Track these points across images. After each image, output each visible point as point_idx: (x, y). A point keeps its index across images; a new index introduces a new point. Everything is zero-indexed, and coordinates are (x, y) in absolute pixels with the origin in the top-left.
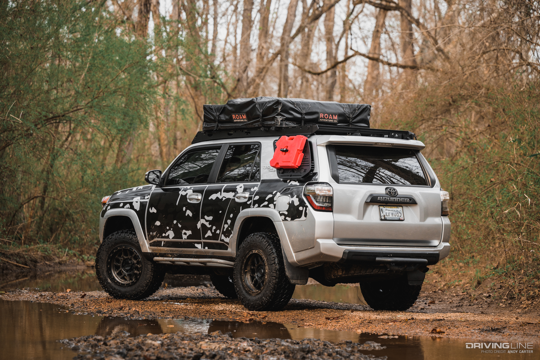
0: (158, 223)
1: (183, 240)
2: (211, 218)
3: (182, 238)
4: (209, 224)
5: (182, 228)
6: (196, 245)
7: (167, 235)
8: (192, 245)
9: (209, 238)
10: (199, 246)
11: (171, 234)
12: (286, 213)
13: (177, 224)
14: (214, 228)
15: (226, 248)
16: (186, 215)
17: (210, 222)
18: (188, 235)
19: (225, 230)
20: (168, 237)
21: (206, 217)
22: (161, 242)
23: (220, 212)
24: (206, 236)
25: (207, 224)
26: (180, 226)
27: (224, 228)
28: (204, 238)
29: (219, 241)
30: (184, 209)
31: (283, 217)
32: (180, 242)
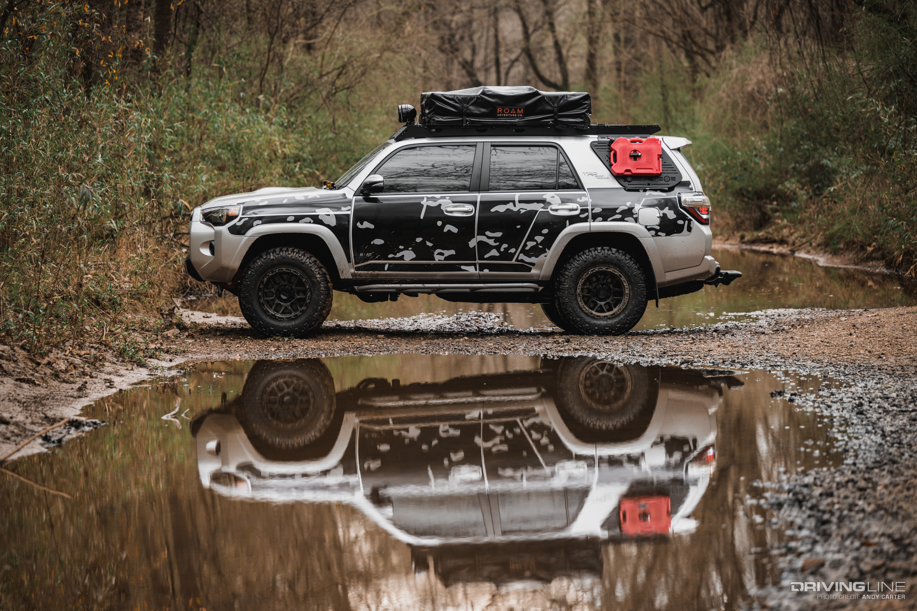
0: (378, 242)
1: (437, 261)
2: (499, 234)
3: (434, 260)
4: (495, 242)
5: (435, 248)
6: (463, 267)
7: (398, 255)
8: (457, 268)
9: (493, 258)
10: (471, 270)
11: (409, 256)
12: (658, 228)
13: (423, 242)
14: (505, 246)
15: (530, 270)
16: (445, 230)
17: (496, 239)
18: (446, 255)
19: (527, 248)
20: (402, 258)
21: (488, 233)
22: (384, 265)
23: (519, 227)
24: (486, 256)
25: (491, 242)
26: (429, 244)
27: (525, 245)
28: (481, 258)
29: (513, 261)
30: (439, 223)
31: (653, 232)
32: (430, 265)
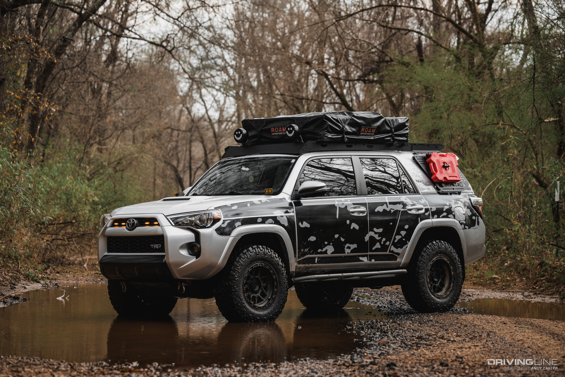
0: (313, 239)
1: (346, 254)
2: (380, 230)
3: (345, 253)
4: (379, 236)
5: (345, 243)
6: (361, 258)
7: (324, 250)
8: (356, 259)
9: (377, 250)
10: (365, 260)
11: (330, 249)
12: (465, 222)
13: (339, 238)
14: (384, 239)
15: (396, 259)
16: (352, 228)
17: (380, 234)
18: (352, 249)
19: (396, 241)
20: (326, 252)
21: (375, 229)
22: (314, 258)
23: (391, 224)
24: (373, 249)
25: (377, 237)
26: (342, 240)
27: (395, 239)
28: (371, 251)
29: (388, 253)
30: (348, 222)
31: (463, 226)
32: (341, 257)
